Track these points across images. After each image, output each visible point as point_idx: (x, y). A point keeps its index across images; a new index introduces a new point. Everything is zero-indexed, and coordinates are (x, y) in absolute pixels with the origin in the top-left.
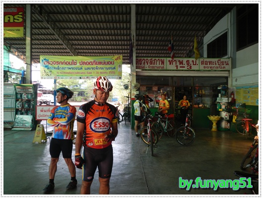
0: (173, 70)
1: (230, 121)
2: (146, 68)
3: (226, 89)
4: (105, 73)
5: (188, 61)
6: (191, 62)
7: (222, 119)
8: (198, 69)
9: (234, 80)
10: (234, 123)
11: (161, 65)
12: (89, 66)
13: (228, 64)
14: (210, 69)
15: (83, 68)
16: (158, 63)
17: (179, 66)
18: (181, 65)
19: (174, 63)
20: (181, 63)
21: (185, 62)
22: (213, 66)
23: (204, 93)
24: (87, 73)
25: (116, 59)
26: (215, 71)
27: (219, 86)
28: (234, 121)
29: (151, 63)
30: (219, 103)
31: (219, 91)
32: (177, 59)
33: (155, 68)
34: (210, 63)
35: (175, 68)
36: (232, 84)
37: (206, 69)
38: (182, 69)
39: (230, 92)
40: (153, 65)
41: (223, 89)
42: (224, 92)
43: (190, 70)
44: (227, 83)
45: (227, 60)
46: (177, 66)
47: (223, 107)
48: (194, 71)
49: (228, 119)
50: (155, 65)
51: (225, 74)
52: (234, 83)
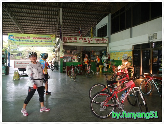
0: (81, 43)
1: (107, 68)
2: (68, 42)
3: (106, 53)
4: (46, 44)
5: (88, 39)
6: (90, 39)
7: (104, 67)
8: (93, 43)
9: (109, 48)
10: (109, 69)
11: (75, 40)
12: (37, 40)
13: (107, 41)
14: (98, 43)
15: (34, 41)
16: (74, 39)
17: (84, 41)
18: (85, 41)
19: (82, 39)
20: (85, 39)
21: (87, 39)
22: (100, 41)
23: (96, 54)
24: (36, 43)
25: (52, 37)
26: (101, 44)
27: (103, 51)
28: (109, 67)
29: (70, 39)
30: (103, 59)
31: (103, 54)
32: (83, 37)
33: (72, 42)
34: (99, 40)
35: (82, 42)
36: (109, 50)
37: (97, 43)
38: (85, 42)
39: (108, 54)
40: (71, 40)
41: (104, 53)
42: (105, 54)
43: (89, 43)
44: (106, 50)
45: (106, 39)
46: (83, 41)
47: (105, 61)
48: (91, 43)
49: (107, 67)
50: (72, 40)
51: (105, 45)
52: (110, 50)
